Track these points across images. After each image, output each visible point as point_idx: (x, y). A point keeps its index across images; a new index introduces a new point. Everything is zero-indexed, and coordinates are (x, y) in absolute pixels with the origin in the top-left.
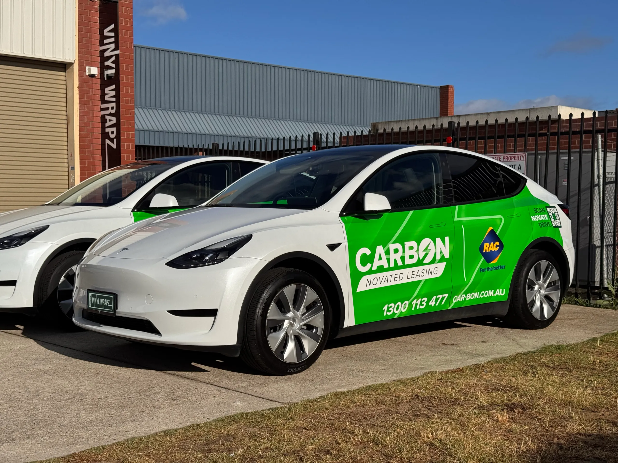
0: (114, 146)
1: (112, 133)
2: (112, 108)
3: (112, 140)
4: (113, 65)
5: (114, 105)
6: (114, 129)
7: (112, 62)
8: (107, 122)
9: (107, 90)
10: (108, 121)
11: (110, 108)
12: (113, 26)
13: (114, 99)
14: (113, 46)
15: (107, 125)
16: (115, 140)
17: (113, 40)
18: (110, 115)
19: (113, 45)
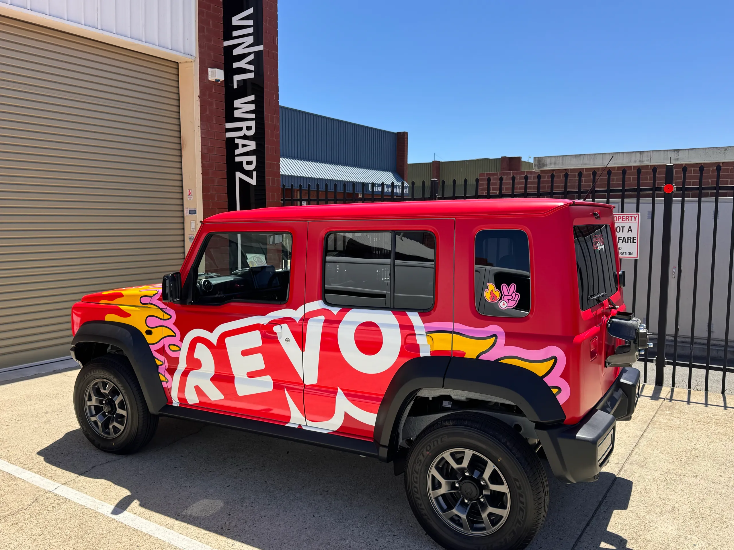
0: (253, 182)
1: (249, 163)
2: (249, 128)
3: (249, 174)
4: (252, 68)
5: (252, 124)
6: (253, 158)
7: (249, 63)
8: (238, 148)
9: (237, 103)
10: (240, 146)
11: (244, 129)
12: (250, 11)
13: (253, 116)
14: (250, 40)
15: (237, 152)
16: (254, 173)
17: (251, 30)
18: (245, 137)
19: (252, 38)
